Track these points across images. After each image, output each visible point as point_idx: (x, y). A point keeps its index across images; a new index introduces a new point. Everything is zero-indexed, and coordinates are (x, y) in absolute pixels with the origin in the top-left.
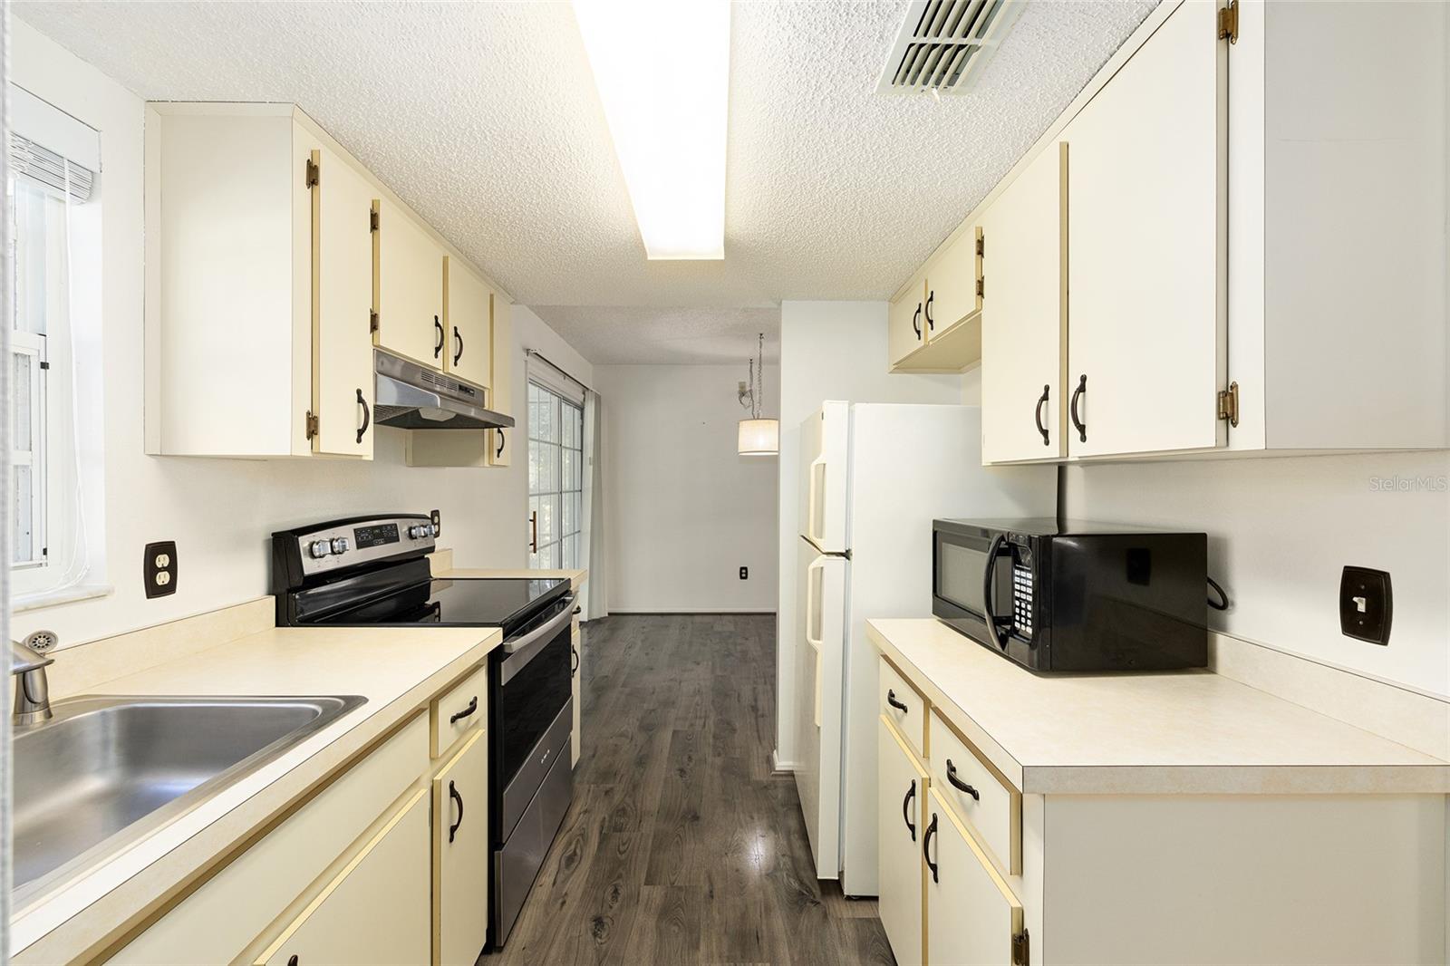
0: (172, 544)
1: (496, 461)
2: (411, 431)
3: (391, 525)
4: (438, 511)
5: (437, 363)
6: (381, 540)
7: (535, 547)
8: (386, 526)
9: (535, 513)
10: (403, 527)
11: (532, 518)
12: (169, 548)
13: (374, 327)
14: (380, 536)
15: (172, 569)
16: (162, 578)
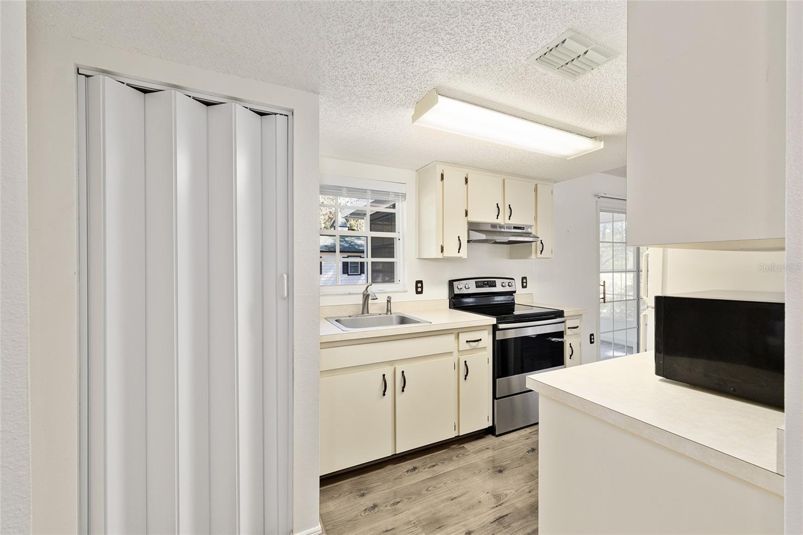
0: (422, 281)
1: (541, 256)
2: (509, 245)
3: (493, 281)
4: (526, 277)
5: (500, 221)
6: (487, 286)
7: (604, 300)
8: (490, 281)
9: (604, 282)
10: (498, 282)
11: (603, 284)
12: (421, 282)
13: (466, 215)
14: (487, 284)
15: (422, 287)
16: (419, 290)
